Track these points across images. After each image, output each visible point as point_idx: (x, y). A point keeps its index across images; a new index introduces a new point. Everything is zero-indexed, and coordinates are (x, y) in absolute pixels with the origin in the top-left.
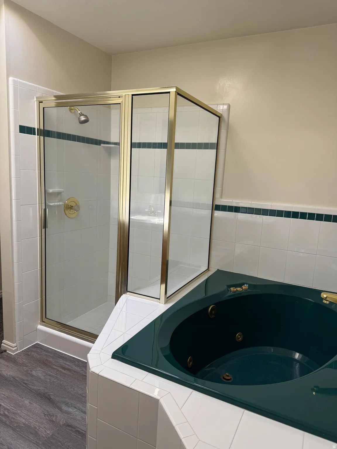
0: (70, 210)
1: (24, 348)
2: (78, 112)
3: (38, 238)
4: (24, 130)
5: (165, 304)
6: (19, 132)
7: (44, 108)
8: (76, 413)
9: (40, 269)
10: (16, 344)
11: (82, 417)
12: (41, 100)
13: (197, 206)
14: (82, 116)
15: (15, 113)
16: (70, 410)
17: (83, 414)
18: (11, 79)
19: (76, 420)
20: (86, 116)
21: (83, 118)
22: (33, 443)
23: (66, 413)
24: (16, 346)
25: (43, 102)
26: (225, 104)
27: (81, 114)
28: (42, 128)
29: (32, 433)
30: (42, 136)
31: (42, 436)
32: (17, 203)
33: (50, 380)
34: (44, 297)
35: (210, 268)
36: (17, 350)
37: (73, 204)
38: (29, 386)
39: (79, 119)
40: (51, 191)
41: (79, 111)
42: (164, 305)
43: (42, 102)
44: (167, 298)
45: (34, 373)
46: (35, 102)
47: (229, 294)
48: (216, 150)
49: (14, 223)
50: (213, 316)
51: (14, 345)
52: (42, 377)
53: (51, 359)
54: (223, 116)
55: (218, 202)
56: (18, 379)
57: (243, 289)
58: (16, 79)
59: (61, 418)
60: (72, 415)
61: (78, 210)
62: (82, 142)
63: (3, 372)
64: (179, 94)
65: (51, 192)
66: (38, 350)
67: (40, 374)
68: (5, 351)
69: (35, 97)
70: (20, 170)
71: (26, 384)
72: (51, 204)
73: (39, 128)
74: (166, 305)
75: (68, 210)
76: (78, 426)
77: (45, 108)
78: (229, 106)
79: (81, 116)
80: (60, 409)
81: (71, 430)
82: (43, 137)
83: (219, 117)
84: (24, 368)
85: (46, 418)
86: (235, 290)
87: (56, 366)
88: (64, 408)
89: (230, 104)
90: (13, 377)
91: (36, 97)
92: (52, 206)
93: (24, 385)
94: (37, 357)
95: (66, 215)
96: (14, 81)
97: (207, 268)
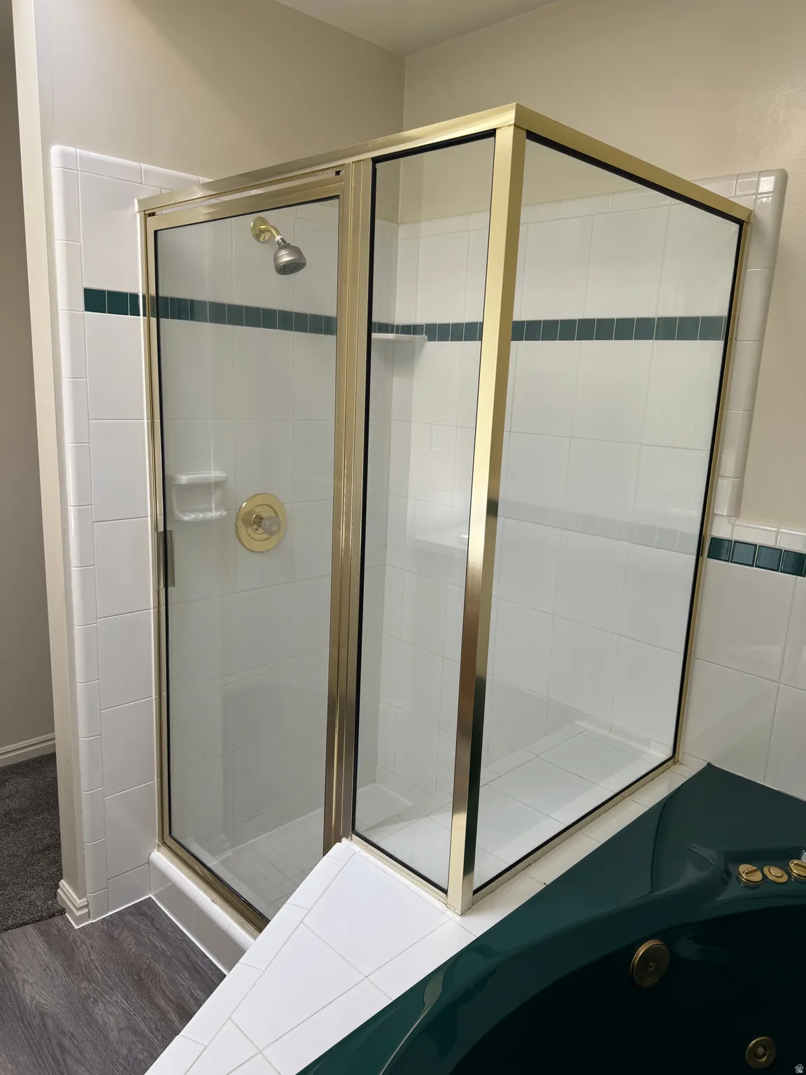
0: (257, 529)
1: (111, 911)
2: (275, 237)
3: (152, 610)
4: (97, 301)
5: (463, 913)
6: (83, 307)
7: (156, 232)
9: (156, 699)
10: (85, 899)
12: (150, 207)
13: (648, 535)
14: (283, 251)
15: (69, 250)
18: (55, 150)
20: (295, 250)
21: (285, 257)
24: (87, 906)
25: (157, 213)
26: (767, 173)
27: (284, 245)
28: (153, 292)
30: (154, 317)
32: (81, 516)
33: (130, 1050)
34: (166, 776)
35: (680, 756)
36: (88, 916)
37: (266, 513)
38: (67, 1058)
39: (276, 259)
40: (184, 479)
41: (279, 234)
42: (458, 918)
43: (153, 214)
44: (475, 892)
45: (99, 1011)
46: (135, 216)
47: (730, 893)
48: (721, 343)
49: (75, 572)
50: (648, 983)
51: (80, 902)
52: (114, 1036)
53: (160, 968)
54: (755, 217)
55: (722, 529)
56: (50, 1024)
57: (789, 874)
58: (72, 149)
61: (275, 529)
62: (295, 331)
63: (27, 987)
64: (532, 136)
65: (184, 482)
66: (142, 926)
67: (112, 1021)
68: (62, 912)
69: (136, 201)
70: (89, 419)
71: (62, 1048)
72: (186, 518)
73: (145, 292)
74: (465, 918)
75: (250, 530)
77: (159, 232)
78: (783, 180)
79: (281, 248)
82: (155, 319)
83: (740, 223)
84: (84, 984)
86: (757, 877)
87: (166, 998)
89: (789, 171)
90: (43, 1015)
91: (139, 201)
92: (185, 521)
93: (57, 1051)
94: (130, 949)
95: (243, 544)
96: (65, 156)
97: (669, 753)
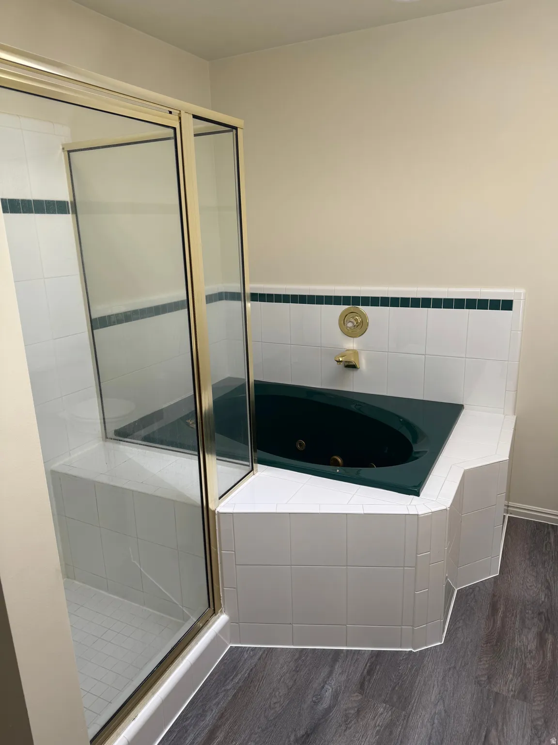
8: (333, 684)
11: (340, 674)
16: (328, 694)
17: (334, 674)
19: (349, 679)
22: (407, 724)
23: (338, 698)
29: (391, 733)
31: (392, 715)
59: (350, 701)
60: (339, 688)
76: (358, 675)
80: (329, 710)
81: (369, 681)
85: (355, 723)
88: (325, 704)
